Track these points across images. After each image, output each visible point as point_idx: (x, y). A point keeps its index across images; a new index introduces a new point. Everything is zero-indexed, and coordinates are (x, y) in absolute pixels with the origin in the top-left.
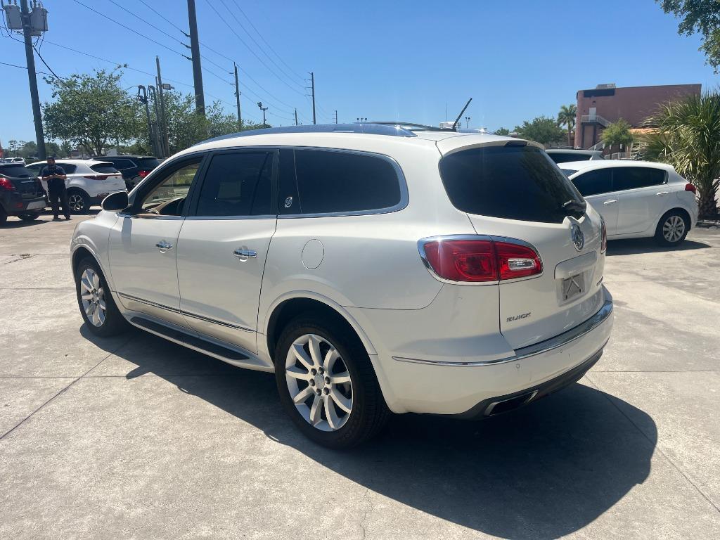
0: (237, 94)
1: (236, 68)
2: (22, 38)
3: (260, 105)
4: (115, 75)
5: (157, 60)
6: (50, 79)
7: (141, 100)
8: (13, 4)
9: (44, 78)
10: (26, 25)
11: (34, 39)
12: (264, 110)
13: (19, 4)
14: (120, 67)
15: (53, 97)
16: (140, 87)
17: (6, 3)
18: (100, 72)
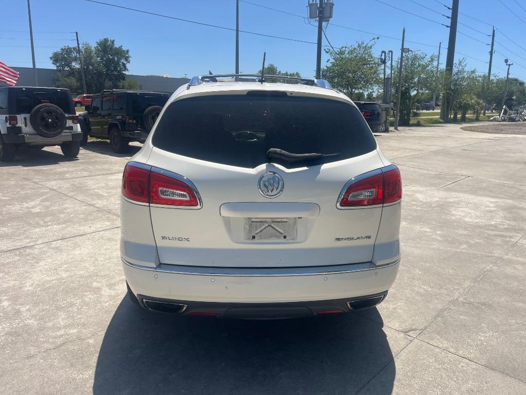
0: (491, 53)
1: (494, 31)
2: (317, 24)
3: (506, 61)
4: (369, 45)
5: (404, 30)
6: (327, 50)
7: (381, 62)
8: (314, 2)
9: (325, 50)
10: (320, 15)
11: (324, 24)
12: (509, 65)
13: (318, 2)
14: (374, 39)
15: (327, 62)
16: (383, 52)
17: (311, 2)
18: (360, 43)
